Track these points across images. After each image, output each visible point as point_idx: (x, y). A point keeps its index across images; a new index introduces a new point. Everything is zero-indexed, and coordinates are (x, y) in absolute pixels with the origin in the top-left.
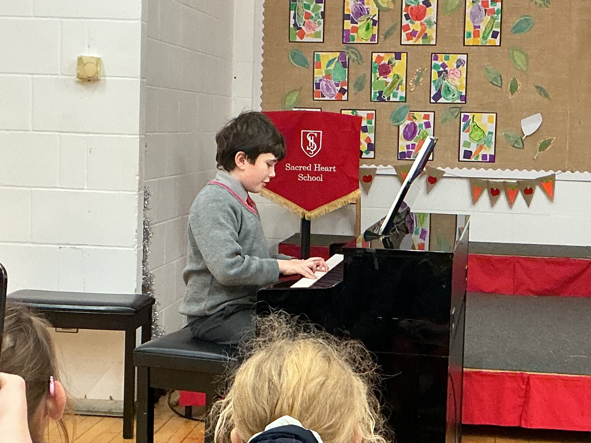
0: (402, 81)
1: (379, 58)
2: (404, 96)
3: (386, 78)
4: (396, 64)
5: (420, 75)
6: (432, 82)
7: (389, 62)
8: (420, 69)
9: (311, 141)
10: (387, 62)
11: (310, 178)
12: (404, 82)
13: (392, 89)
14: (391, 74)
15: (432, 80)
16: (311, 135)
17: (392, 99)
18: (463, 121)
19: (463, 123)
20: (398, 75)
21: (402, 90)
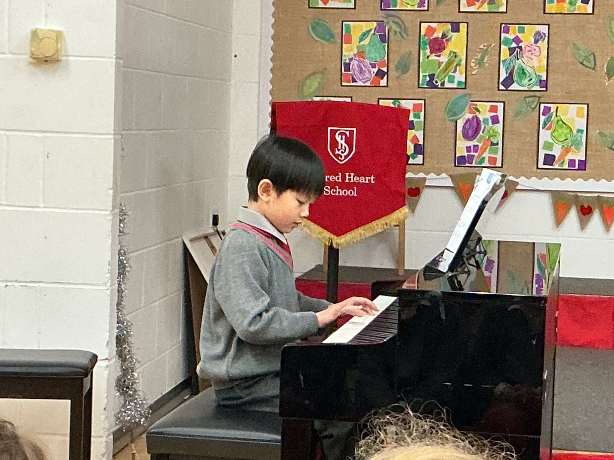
0: (461, 61)
1: (431, 31)
2: (464, 80)
3: (439, 56)
4: (453, 38)
5: (485, 53)
6: (501, 62)
7: (444, 36)
8: (485, 44)
9: (341, 141)
10: (440, 36)
11: (340, 192)
12: (464, 62)
13: (447, 71)
14: (446, 52)
15: (502, 59)
16: (341, 134)
17: (447, 85)
18: (543, 115)
19: (543, 118)
20: (455, 53)
21: (461, 73)
